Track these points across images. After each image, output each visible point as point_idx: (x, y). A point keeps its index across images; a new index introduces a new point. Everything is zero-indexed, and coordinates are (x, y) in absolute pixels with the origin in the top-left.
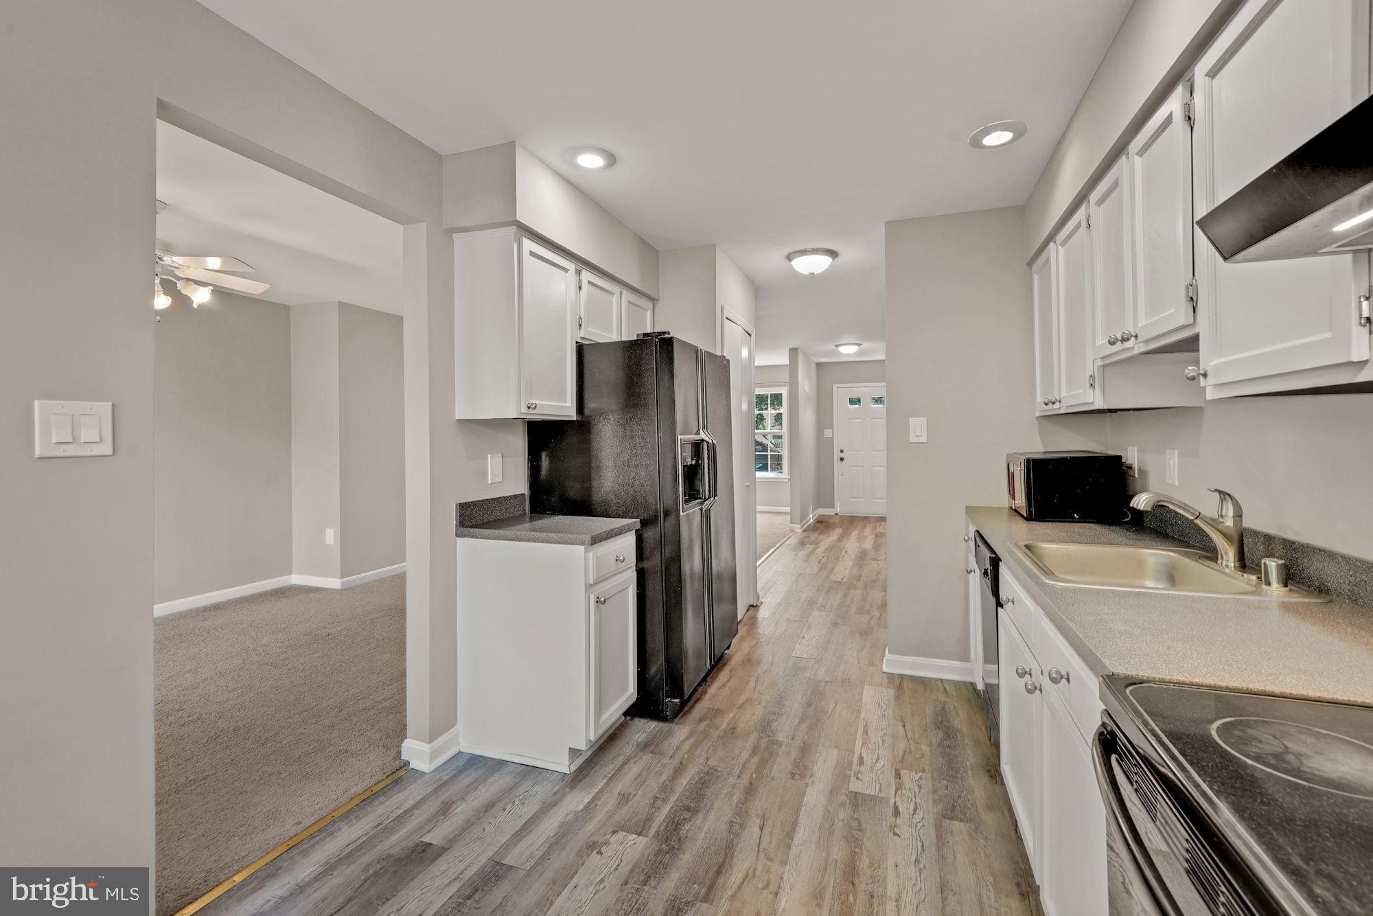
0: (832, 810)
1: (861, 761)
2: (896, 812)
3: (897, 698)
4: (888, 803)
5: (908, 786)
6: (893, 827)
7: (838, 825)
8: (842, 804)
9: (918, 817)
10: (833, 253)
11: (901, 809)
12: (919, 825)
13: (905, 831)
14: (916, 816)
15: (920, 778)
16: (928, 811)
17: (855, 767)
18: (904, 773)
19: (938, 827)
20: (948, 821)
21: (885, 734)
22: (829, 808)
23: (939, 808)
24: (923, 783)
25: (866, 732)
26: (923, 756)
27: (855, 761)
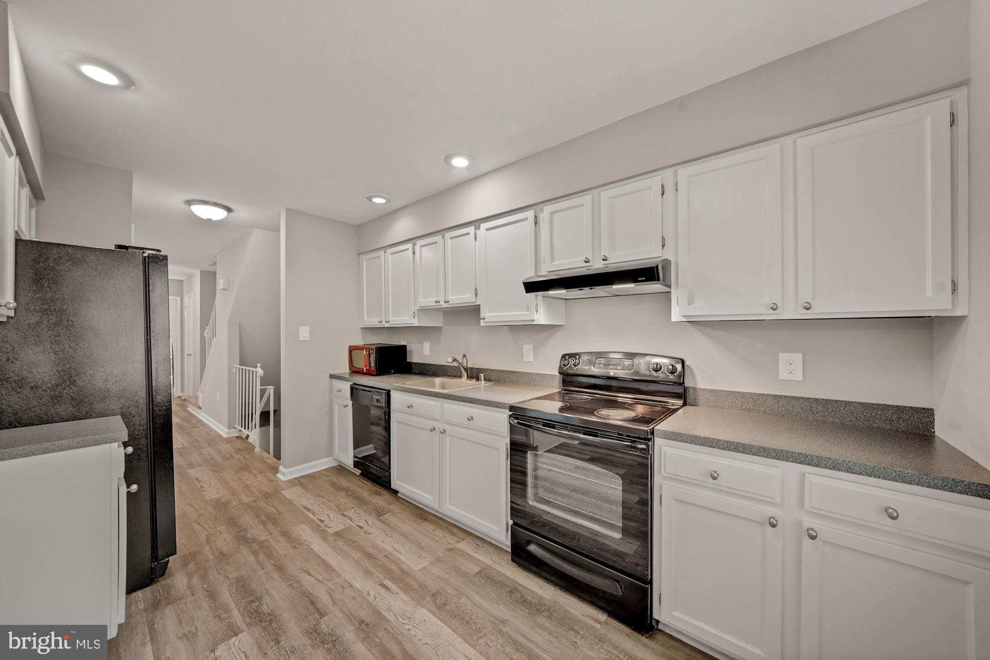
0: (333, 545)
1: (322, 521)
2: (361, 527)
3: (305, 488)
4: (353, 527)
5: (354, 516)
6: (366, 532)
7: (344, 548)
8: (335, 540)
9: (370, 523)
10: (229, 210)
11: (360, 525)
12: (374, 525)
13: (370, 530)
14: (369, 523)
15: (355, 511)
16: (372, 520)
17: (322, 525)
18: (346, 513)
19: (381, 521)
20: (382, 517)
21: (319, 505)
22: (331, 545)
23: (374, 516)
24: (358, 512)
25: (308, 510)
26: (346, 504)
27: (319, 523)
